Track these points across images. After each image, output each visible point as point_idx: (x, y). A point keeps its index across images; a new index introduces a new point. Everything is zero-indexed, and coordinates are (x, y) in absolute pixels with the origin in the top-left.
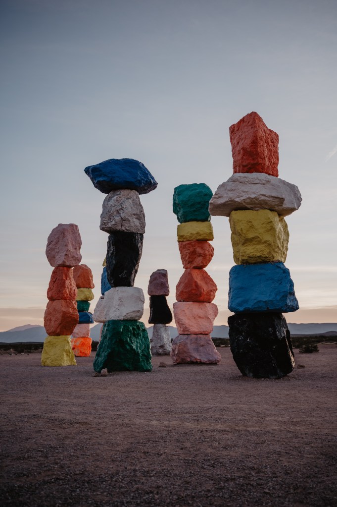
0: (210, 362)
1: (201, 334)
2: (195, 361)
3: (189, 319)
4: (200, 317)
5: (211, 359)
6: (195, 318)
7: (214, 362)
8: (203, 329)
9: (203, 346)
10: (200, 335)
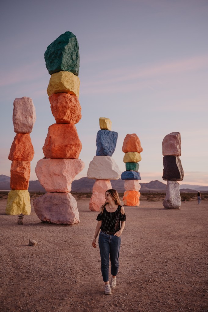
0: (61, 223)
1: (56, 192)
2: (45, 220)
3: (45, 177)
4: (55, 175)
5: (61, 219)
6: (50, 176)
7: (65, 223)
8: (57, 188)
9: (57, 205)
10: (55, 194)
